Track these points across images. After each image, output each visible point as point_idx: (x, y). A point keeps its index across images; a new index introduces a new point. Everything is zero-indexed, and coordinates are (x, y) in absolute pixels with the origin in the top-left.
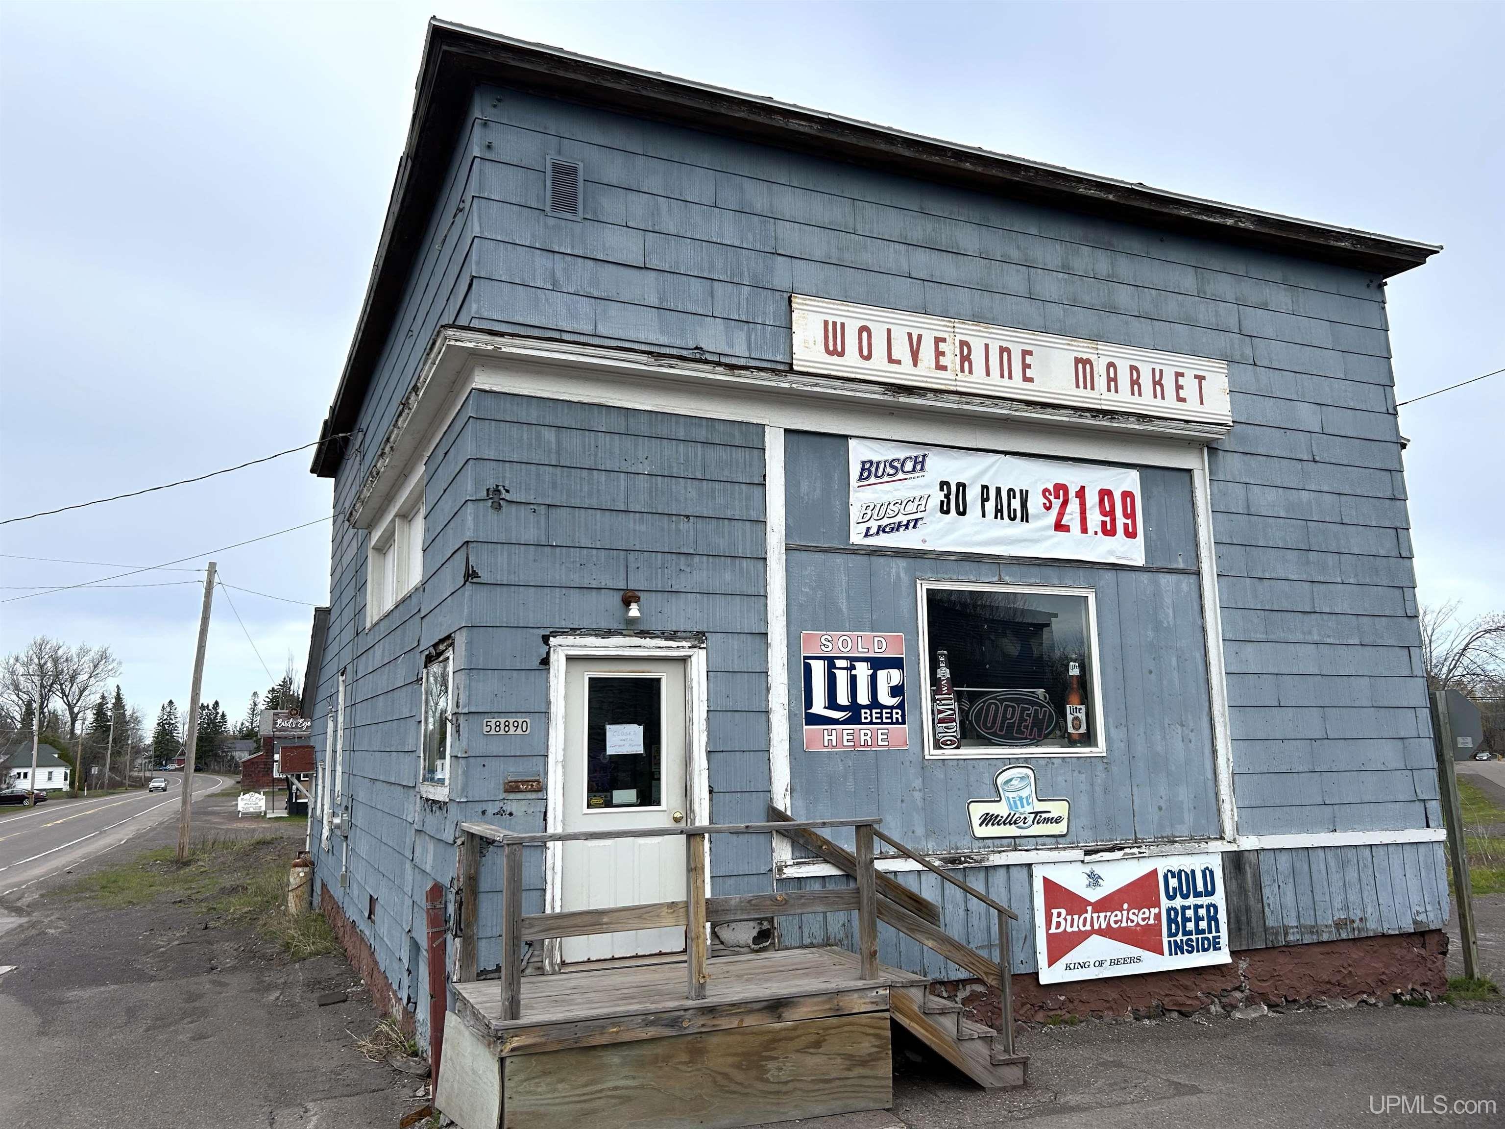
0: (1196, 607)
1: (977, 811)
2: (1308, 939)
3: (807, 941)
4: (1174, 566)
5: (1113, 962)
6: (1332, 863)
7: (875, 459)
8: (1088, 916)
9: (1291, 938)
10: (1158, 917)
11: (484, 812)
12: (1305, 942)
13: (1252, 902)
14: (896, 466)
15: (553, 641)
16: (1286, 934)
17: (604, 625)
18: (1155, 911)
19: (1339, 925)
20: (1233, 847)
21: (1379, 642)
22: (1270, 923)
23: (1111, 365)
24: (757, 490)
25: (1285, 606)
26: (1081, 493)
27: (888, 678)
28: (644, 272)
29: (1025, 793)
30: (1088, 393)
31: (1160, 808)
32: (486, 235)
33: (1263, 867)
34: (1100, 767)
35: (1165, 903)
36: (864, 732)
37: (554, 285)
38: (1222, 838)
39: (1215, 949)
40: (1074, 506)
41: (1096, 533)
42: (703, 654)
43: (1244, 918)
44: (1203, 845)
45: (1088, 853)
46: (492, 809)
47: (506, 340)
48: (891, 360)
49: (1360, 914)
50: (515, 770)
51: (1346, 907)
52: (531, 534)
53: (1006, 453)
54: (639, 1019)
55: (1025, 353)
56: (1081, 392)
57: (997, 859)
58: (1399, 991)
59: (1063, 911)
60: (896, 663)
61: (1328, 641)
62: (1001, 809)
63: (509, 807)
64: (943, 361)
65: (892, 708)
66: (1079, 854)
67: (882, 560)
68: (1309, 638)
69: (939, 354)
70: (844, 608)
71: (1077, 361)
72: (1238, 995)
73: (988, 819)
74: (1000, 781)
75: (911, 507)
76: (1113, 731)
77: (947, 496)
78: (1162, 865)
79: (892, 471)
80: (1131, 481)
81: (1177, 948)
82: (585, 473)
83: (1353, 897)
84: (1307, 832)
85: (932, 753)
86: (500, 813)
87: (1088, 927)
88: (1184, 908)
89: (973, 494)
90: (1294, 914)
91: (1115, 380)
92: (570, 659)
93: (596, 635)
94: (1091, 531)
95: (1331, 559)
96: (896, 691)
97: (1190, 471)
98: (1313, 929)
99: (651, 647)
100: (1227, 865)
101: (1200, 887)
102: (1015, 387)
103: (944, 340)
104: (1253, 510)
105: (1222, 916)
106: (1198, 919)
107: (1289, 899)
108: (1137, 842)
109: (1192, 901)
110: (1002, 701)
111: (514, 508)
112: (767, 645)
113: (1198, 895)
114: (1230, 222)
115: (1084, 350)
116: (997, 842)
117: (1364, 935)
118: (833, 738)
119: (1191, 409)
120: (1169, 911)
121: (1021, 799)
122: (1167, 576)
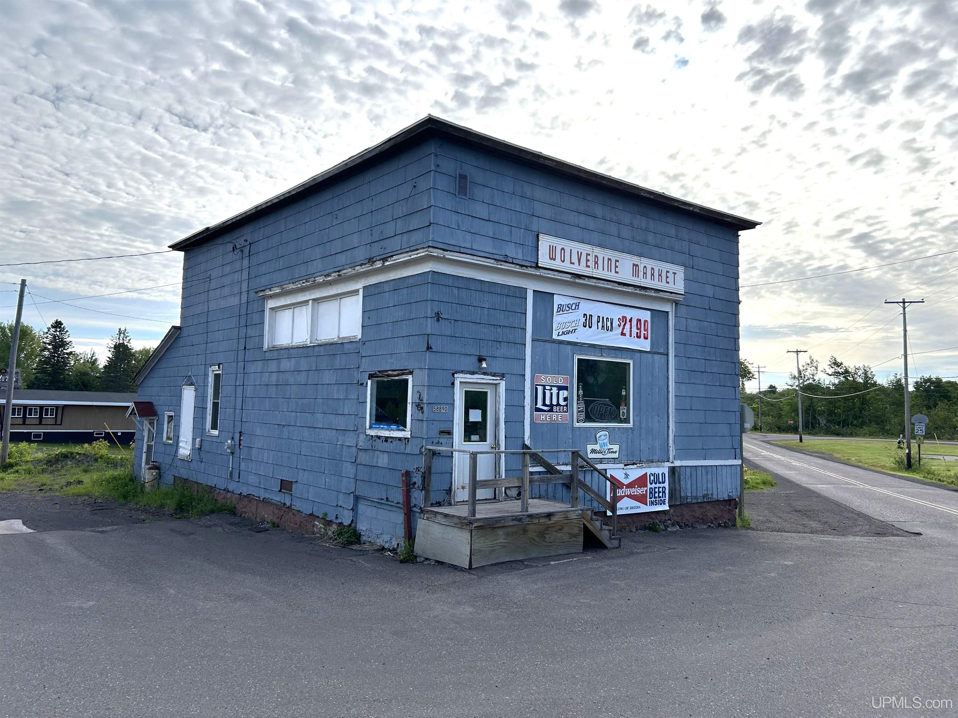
0: (666, 368)
1: (590, 447)
2: (694, 501)
3: (534, 496)
4: (660, 351)
6: (704, 472)
9: (688, 500)
10: (646, 491)
11: (433, 442)
13: (677, 486)
14: (569, 306)
15: (456, 375)
16: (687, 499)
17: (472, 370)
18: (645, 488)
19: (704, 496)
20: (672, 465)
21: (726, 384)
22: (682, 495)
23: (645, 267)
24: (523, 316)
25: (696, 369)
26: (631, 320)
27: (564, 394)
28: (488, 222)
29: (605, 441)
30: (636, 279)
31: (649, 449)
32: (436, 205)
33: (682, 473)
34: (630, 431)
35: (649, 486)
36: (554, 415)
37: (458, 227)
38: (669, 461)
39: (664, 504)
40: (628, 326)
42: (504, 382)
43: (674, 492)
44: (663, 464)
45: (625, 465)
46: (435, 441)
48: (571, 263)
49: (711, 492)
50: (444, 427)
51: (707, 490)
52: (449, 332)
53: (606, 303)
54: (511, 518)
55: (617, 261)
56: (634, 278)
57: (595, 467)
58: (721, 522)
60: (566, 388)
61: (710, 384)
62: (597, 447)
63: (441, 440)
64: (589, 264)
65: (564, 406)
66: (622, 466)
67: (563, 346)
68: (703, 383)
69: (588, 260)
70: (550, 365)
71: (634, 265)
72: (669, 522)
73: (593, 451)
74: (598, 436)
75: (573, 324)
76: (635, 417)
77: (586, 320)
78: (649, 471)
79: (568, 309)
80: (646, 316)
81: (652, 503)
82: (467, 307)
83: (710, 486)
84: (696, 460)
85: (577, 425)
86: (438, 443)
87: (624, 494)
88: (655, 488)
89: (595, 319)
90: (690, 491)
91: (646, 273)
92: (460, 382)
93: (470, 374)
94: (633, 336)
95: (712, 350)
96: (565, 399)
97: (667, 312)
98: (696, 498)
99: (488, 379)
100: (670, 472)
101: (661, 480)
102: (611, 276)
103: (589, 255)
104: (688, 329)
105: (667, 492)
106: (659, 492)
107: (689, 486)
108: (641, 462)
109: (658, 485)
110: (599, 404)
111: (443, 321)
112: (525, 380)
113: (660, 483)
114: (691, 209)
115: (636, 260)
116: (595, 460)
117: (712, 500)
118: (544, 417)
119: (670, 287)
120: (650, 489)
121: (604, 443)
122: (657, 355)
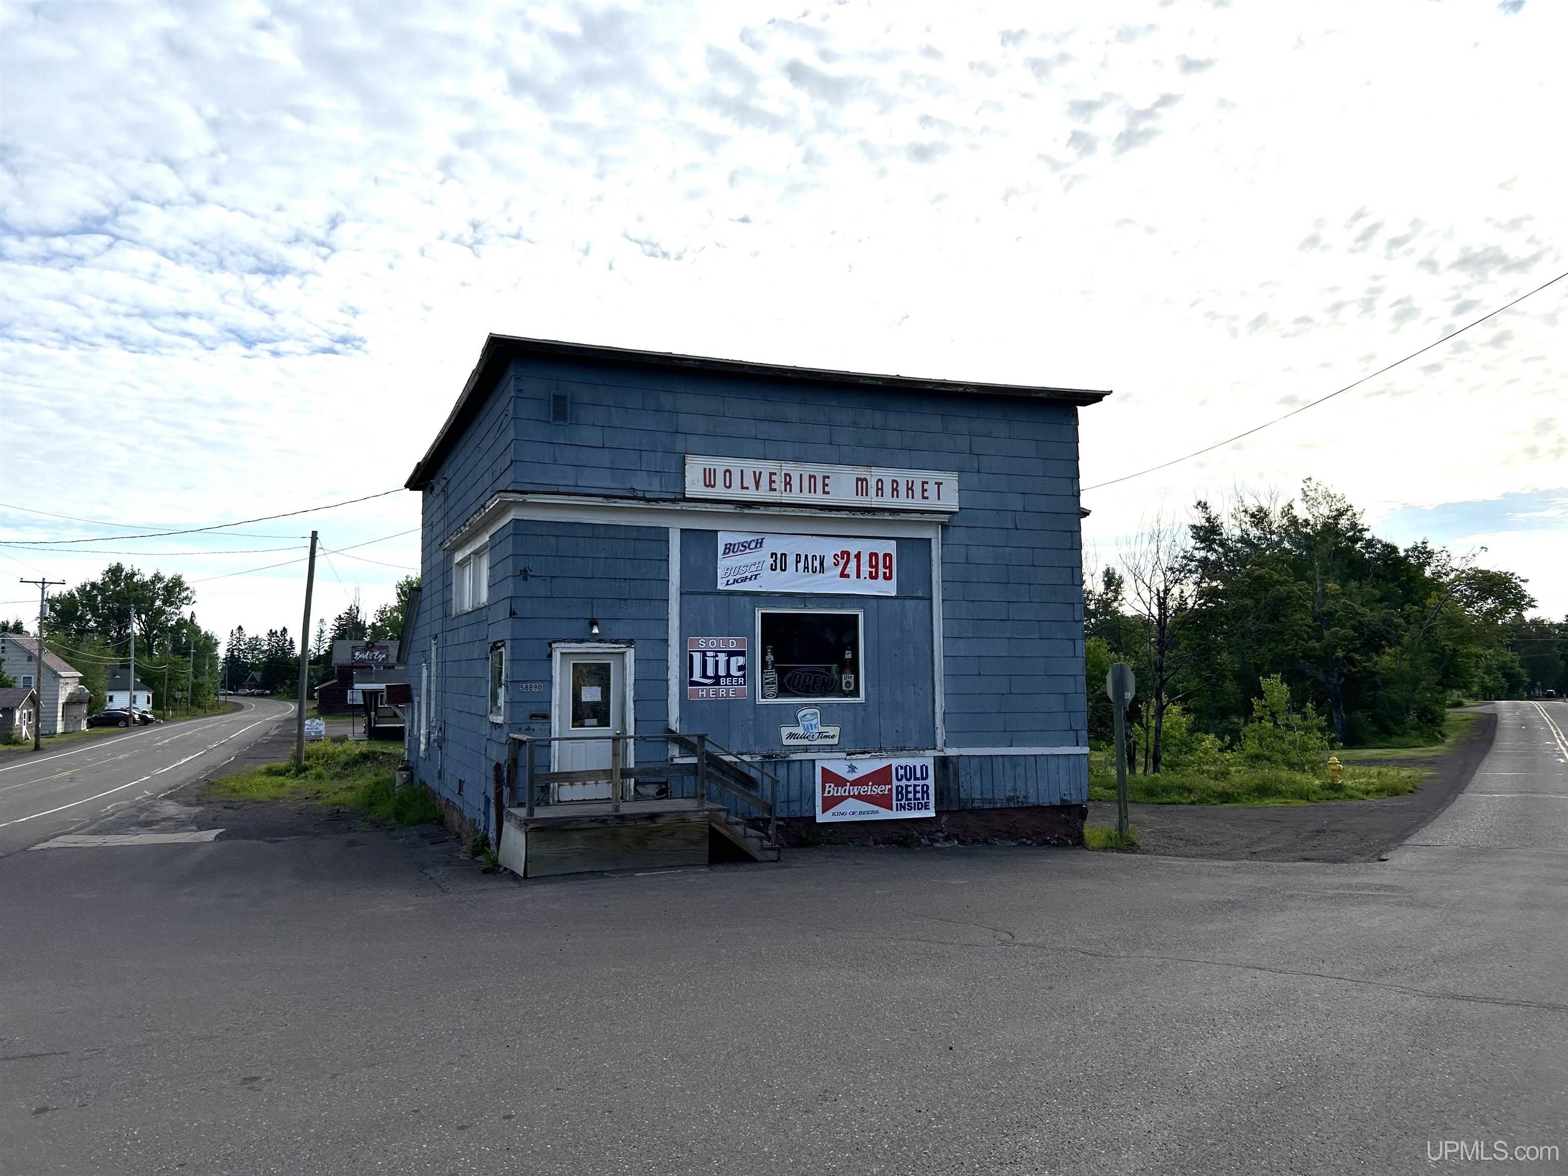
0: (928, 618)
1: (785, 731)
3: (685, 795)
4: (916, 595)
5: (860, 813)
6: (1007, 764)
7: (733, 543)
8: (847, 788)
9: (975, 805)
10: (890, 790)
11: (520, 729)
12: (985, 807)
13: (952, 784)
14: (745, 546)
15: (554, 645)
16: (973, 802)
17: (581, 637)
18: (888, 787)
19: (1009, 799)
20: (942, 754)
21: (1053, 636)
22: (963, 795)
23: (880, 480)
24: (664, 564)
25: (989, 616)
26: (858, 556)
27: (736, 661)
28: (602, 449)
29: (814, 722)
30: (864, 498)
31: (897, 731)
32: (519, 438)
33: (961, 766)
34: (861, 708)
35: (895, 782)
36: (722, 691)
37: (554, 461)
38: (935, 749)
39: (925, 809)
40: (853, 563)
41: (865, 578)
42: (632, 651)
43: (946, 793)
44: (922, 752)
45: (848, 754)
46: (524, 727)
47: (529, 496)
48: (743, 488)
49: (1024, 794)
50: (534, 709)
51: (1015, 790)
52: (542, 592)
53: (812, 535)
55: (825, 477)
56: (860, 498)
57: (794, 757)
58: (1048, 838)
59: (833, 785)
60: (742, 654)
61: (1018, 636)
62: (800, 731)
63: (533, 726)
64: (774, 486)
65: (738, 677)
66: (843, 755)
67: (736, 598)
68: (1004, 636)
69: (772, 482)
70: (713, 625)
71: (858, 479)
72: (940, 834)
73: (791, 736)
74: (799, 715)
75: (753, 568)
76: (870, 689)
77: (775, 561)
78: (895, 763)
79: (743, 549)
80: (891, 547)
81: (903, 807)
82: (571, 559)
83: (1020, 783)
84: (993, 746)
85: (761, 701)
86: (528, 729)
87: (847, 794)
88: (907, 786)
89: (791, 560)
90: (979, 792)
91: (882, 489)
92: (562, 654)
93: (576, 642)
94: (862, 577)
95: (1023, 588)
96: (741, 668)
97: (930, 540)
98: (991, 801)
99: (605, 647)
100: (937, 763)
101: (919, 775)
102: (818, 498)
103: (775, 474)
104: (970, 560)
105: (932, 791)
106: (916, 792)
107: (977, 782)
108: (880, 750)
109: (913, 782)
110: (803, 673)
111: (534, 579)
112: (668, 646)
113: (916, 779)
115: (862, 472)
116: (796, 748)
117: (1025, 805)
118: (704, 693)
119: (932, 503)
120: (897, 787)
121: (811, 725)
122: (911, 601)
